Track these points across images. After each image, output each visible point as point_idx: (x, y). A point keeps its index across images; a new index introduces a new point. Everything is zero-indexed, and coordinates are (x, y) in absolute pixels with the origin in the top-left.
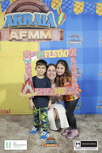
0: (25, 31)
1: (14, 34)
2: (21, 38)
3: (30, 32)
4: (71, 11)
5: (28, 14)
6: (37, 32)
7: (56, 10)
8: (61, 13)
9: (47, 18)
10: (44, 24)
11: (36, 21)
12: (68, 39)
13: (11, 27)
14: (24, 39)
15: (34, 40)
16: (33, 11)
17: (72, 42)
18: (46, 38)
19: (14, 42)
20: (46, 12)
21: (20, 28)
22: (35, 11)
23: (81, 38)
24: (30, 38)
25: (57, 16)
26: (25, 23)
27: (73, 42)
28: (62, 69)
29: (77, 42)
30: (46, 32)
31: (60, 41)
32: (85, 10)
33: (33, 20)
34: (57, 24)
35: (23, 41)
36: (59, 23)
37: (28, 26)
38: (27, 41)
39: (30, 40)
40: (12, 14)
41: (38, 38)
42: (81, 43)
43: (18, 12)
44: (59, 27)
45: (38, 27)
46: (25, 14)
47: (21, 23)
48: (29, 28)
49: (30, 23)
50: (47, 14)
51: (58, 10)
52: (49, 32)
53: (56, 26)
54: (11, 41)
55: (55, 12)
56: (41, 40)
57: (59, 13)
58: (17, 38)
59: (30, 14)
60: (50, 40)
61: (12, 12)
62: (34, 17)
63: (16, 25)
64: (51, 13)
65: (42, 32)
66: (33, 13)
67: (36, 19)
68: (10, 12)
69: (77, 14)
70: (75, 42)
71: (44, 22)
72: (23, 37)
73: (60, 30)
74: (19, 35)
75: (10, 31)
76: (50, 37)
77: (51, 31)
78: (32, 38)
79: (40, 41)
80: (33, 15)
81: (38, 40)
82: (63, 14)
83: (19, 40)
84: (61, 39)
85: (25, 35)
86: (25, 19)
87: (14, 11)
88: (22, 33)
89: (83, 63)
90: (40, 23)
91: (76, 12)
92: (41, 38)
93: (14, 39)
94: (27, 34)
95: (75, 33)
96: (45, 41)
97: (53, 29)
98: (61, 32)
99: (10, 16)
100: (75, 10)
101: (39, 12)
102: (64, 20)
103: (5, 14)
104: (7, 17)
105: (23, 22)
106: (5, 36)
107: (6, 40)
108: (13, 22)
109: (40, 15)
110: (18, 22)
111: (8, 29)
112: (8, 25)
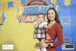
1: (28, 18)
8: (56, 5)
13: (26, 14)
16: (40, 5)
17: (64, 23)
19: (28, 24)
20: (48, 5)
21: (32, 15)
22: (41, 5)
23: (70, 21)
27: (65, 23)
29: (67, 23)
33: (40, 10)
42: (70, 23)
43: (31, 5)
46: (35, 7)
47: (32, 12)
49: (38, 12)
54: (26, 22)
55: (53, 5)
57: (55, 5)
58: (30, 21)
59: (38, 6)
61: (27, 6)
62: (40, 8)
64: (50, 6)
66: (39, 6)
68: (26, 5)
69: (66, 6)
70: (66, 23)
72: (34, 20)
74: (31, 19)
75: (26, 17)
80: (40, 7)
83: (32, 22)
85: (35, 19)
86: (35, 10)
90: (44, 12)
93: (29, 21)
94: (36, 19)
95: (65, 17)
101: (43, 5)
102: (59, 10)
103: (23, 7)
104: (24, 8)
105: (34, 11)
106: (23, 20)
107: (23, 22)
108: (28, 11)
109: (44, 7)
110: (31, 11)
111: (25, 16)
112: (25, 13)
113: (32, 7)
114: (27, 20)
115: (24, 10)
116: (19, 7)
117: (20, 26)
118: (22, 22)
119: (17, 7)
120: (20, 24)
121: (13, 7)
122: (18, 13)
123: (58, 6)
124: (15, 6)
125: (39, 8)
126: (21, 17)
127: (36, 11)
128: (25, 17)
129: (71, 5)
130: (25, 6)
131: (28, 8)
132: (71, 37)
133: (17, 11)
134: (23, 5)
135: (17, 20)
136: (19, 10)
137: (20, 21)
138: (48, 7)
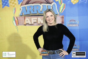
0: (35, 18)
1: (28, 20)
2: (33, 23)
4: (69, 2)
5: (37, 5)
7: (58, 1)
11: (43, 10)
12: (67, 23)
13: (25, 15)
14: (35, 24)
16: (41, 3)
17: (70, 25)
19: (27, 26)
21: (32, 16)
23: (78, 22)
24: (39, 23)
25: (59, 6)
26: (35, 12)
27: (72, 25)
32: (80, 0)
34: (59, 11)
35: (34, 25)
36: (60, 11)
37: (38, 14)
38: (37, 25)
42: (77, 25)
43: (30, 4)
44: (60, 14)
46: (35, 6)
47: (32, 12)
48: (39, 16)
49: (39, 12)
53: (58, 13)
54: (25, 25)
57: (60, 4)
58: (30, 23)
61: (26, 4)
62: (42, 7)
63: (29, 13)
69: (74, 4)
70: (73, 25)
72: (34, 23)
73: (61, 16)
74: (31, 21)
75: (25, 18)
78: (41, 23)
82: (63, 4)
83: (32, 25)
85: (36, 21)
91: (73, 2)
93: (28, 24)
94: (37, 20)
95: (72, 18)
98: (62, 17)
99: (24, 7)
102: (64, 9)
103: (21, 6)
104: (22, 8)
105: (34, 11)
106: (21, 22)
107: (22, 25)
109: (46, 6)
110: (30, 11)
111: (23, 17)
112: (23, 13)
113: (32, 6)
114: (26, 22)
115: (22, 10)
116: (16, 7)
117: (18, 29)
118: (20, 25)
119: (14, 6)
120: (17, 27)
121: (9, 6)
122: (15, 13)
124: (11, 5)
125: (40, 7)
126: (18, 19)
127: (37, 11)
128: (23, 19)
129: (80, 3)
130: (23, 5)
131: (26, 8)
132: (79, 42)
133: (14, 11)
134: (21, 3)
135: (14, 22)
136: (16, 10)
137: (18, 23)
138: (51, 6)
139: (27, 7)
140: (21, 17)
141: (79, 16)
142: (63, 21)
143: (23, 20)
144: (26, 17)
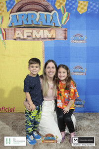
0: (30, 31)
1: (19, 33)
2: (25, 37)
3: (35, 31)
4: (74, 10)
6: (41, 31)
7: (60, 9)
8: (65, 12)
9: (51, 18)
10: (48, 23)
12: (72, 38)
13: (16, 26)
14: (29, 38)
15: (38, 39)
16: (38, 11)
17: (75, 41)
18: (50, 37)
19: (18, 41)
20: (50, 12)
21: (25, 27)
23: (85, 38)
24: (34, 37)
25: (61, 16)
26: (30, 23)
27: (77, 41)
28: (64, 73)
30: (50, 32)
31: (64, 40)
32: (89, 10)
34: (61, 23)
36: (63, 23)
37: (33, 25)
38: (31, 40)
39: (34, 39)
40: (17, 14)
41: (42, 37)
42: (85, 42)
43: (23, 11)
44: (63, 26)
45: (42, 26)
46: (30, 14)
47: (25, 23)
49: (35, 23)
50: (51, 14)
51: (62, 9)
52: (53, 31)
54: (15, 40)
55: (59, 11)
56: (46, 39)
57: (63, 13)
58: (22, 37)
59: (34, 14)
60: (54, 39)
61: (17, 12)
63: (21, 24)
64: (55, 13)
65: (46, 31)
66: (37, 12)
67: (40, 19)
68: (15, 11)
69: (81, 13)
70: (79, 41)
71: (48, 21)
72: (28, 37)
73: (64, 29)
74: (23, 35)
75: (15, 31)
76: (54, 37)
77: (56, 31)
78: (36, 37)
79: (44, 40)
80: (38, 14)
81: (42, 39)
82: (67, 13)
83: (24, 39)
84: (65, 38)
85: (30, 34)
87: (19, 10)
88: (27, 32)
89: (87, 62)
90: (44, 23)
91: (80, 11)
92: (46, 37)
94: (32, 33)
95: (78, 32)
96: (50, 40)
97: (58, 28)
98: (65, 31)
99: (15, 15)
100: (79, 9)
101: (43, 11)
102: (68, 20)
104: (12, 16)
105: (27, 21)
106: (10, 35)
107: (11, 39)
108: (18, 21)
109: (44, 14)
110: (22, 21)
111: (13, 28)
112: (13, 24)
115: (12, 20)
116: (3, 14)
117: (5, 45)
120: (5, 42)
123: (66, 13)
125: (36, 16)
127: (32, 20)
128: (13, 31)
129: (88, 12)
130: (13, 13)
132: (85, 64)
133: (1, 20)
134: (11, 10)
137: (5, 37)
139: (19, 15)
140: (11, 28)
141: (87, 30)
142: (65, 36)
143: (13, 33)
144: (17, 29)
